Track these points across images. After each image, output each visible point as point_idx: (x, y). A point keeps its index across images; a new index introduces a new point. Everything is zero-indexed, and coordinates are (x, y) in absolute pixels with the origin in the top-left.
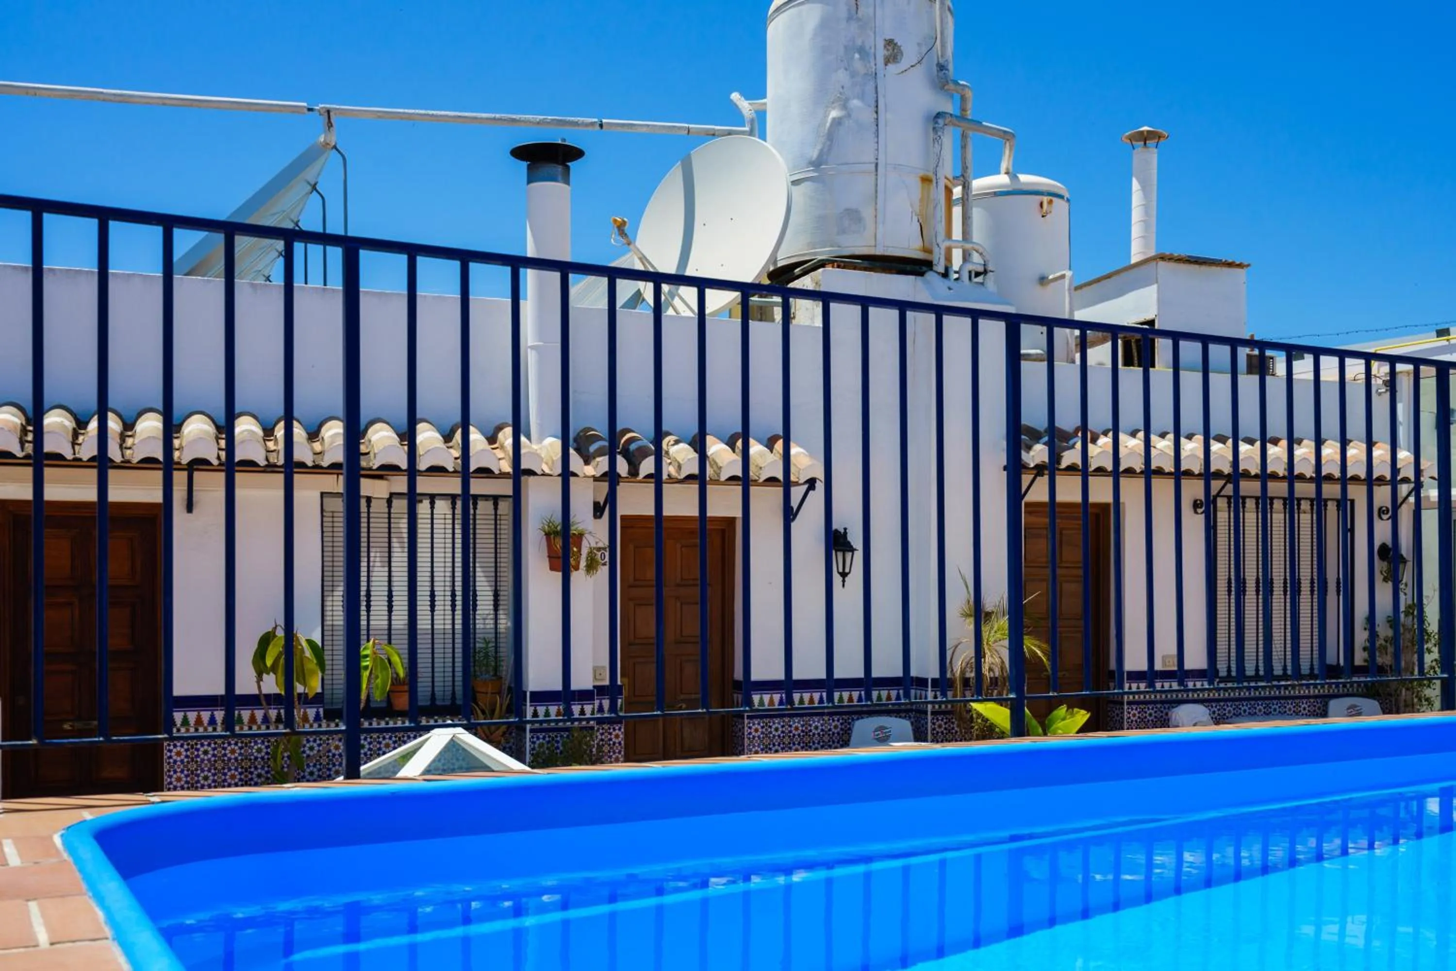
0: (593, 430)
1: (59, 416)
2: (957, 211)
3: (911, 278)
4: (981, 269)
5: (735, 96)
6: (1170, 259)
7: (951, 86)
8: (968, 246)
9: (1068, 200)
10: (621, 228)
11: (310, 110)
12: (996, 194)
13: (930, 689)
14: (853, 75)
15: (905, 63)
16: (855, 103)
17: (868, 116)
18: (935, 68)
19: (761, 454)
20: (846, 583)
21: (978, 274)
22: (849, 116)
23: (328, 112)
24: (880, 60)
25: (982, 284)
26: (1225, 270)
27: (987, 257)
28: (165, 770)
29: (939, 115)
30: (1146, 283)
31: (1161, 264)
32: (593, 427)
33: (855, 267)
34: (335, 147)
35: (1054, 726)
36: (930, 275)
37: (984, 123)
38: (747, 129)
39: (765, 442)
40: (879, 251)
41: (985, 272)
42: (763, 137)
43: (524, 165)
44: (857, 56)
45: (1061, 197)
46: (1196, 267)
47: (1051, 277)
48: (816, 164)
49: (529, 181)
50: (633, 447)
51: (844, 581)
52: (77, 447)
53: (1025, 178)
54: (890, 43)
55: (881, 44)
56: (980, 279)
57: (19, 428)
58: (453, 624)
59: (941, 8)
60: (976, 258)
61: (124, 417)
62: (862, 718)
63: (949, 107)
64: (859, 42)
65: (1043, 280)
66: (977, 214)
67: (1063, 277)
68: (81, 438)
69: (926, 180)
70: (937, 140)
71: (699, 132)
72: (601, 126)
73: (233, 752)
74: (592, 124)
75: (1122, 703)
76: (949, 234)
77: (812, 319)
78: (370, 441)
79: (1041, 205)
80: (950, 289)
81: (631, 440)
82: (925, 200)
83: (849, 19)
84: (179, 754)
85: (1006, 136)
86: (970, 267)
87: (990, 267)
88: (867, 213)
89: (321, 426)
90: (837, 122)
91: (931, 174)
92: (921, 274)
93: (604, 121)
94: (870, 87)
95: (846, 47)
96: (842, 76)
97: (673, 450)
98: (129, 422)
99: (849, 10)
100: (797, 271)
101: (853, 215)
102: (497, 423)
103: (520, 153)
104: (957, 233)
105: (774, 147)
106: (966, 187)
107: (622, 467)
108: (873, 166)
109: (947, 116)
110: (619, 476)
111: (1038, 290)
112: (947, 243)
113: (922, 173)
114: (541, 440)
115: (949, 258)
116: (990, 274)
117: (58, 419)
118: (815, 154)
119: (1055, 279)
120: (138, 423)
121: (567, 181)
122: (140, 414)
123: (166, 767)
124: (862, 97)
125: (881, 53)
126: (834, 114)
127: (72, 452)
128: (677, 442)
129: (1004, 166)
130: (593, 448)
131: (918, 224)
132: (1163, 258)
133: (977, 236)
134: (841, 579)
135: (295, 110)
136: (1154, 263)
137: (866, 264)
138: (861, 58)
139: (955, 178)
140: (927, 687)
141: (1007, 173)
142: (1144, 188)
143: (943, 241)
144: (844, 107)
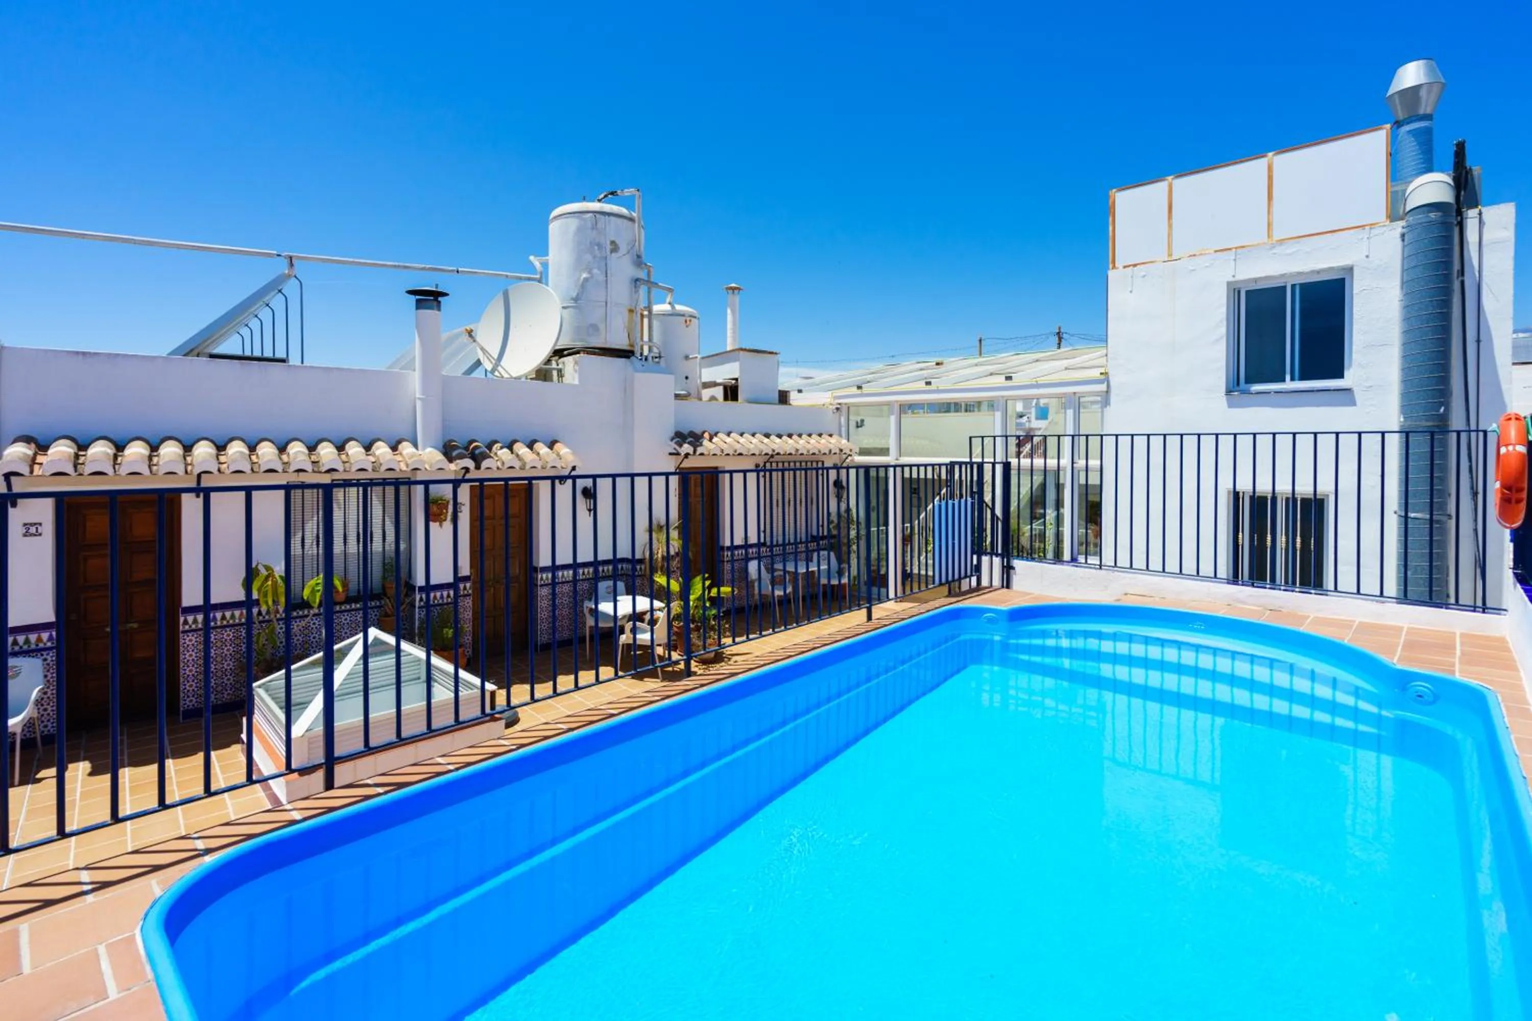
0: (455, 441)
1: (103, 446)
2: (646, 321)
3: (623, 360)
4: (657, 355)
5: (532, 258)
6: (745, 350)
7: (643, 266)
8: (651, 344)
9: (699, 319)
10: (470, 333)
11: (279, 255)
12: (664, 315)
14: (594, 257)
15: (620, 254)
16: (595, 271)
17: (602, 278)
18: (635, 257)
19: (547, 454)
20: (590, 515)
21: (656, 358)
22: (592, 277)
23: (291, 258)
24: (608, 251)
25: (658, 363)
26: (769, 355)
27: (661, 350)
28: (181, 666)
29: (637, 280)
30: (735, 361)
31: (741, 352)
32: (455, 439)
33: (594, 354)
34: (295, 277)
35: (694, 587)
36: (633, 358)
37: (660, 284)
38: (538, 276)
39: (548, 443)
40: (607, 346)
41: (660, 357)
42: (547, 284)
43: (414, 300)
44: (596, 248)
45: (695, 317)
46: (756, 354)
47: (691, 356)
48: (576, 299)
49: (417, 308)
50: (477, 452)
52: (117, 467)
53: (679, 307)
54: (613, 242)
55: (608, 243)
56: (657, 360)
57: (73, 455)
59: (639, 226)
60: (655, 350)
61: (151, 442)
63: (642, 275)
64: (597, 242)
65: (687, 358)
66: (655, 323)
67: (696, 357)
68: (119, 459)
69: (631, 311)
70: (637, 292)
71: (513, 277)
72: (458, 272)
73: (228, 635)
74: (452, 271)
75: (723, 561)
76: (642, 339)
77: (574, 379)
78: (319, 454)
79: (686, 321)
80: (643, 366)
81: (476, 447)
82: (631, 321)
83: (593, 229)
84: (191, 640)
85: (670, 290)
86: (652, 354)
87: (662, 355)
88: (602, 327)
89: (287, 444)
90: (586, 280)
91: (633, 308)
92: (628, 357)
93: (460, 269)
94: (603, 264)
95: (591, 243)
96: (588, 257)
97: (499, 453)
98: (155, 444)
99: (593, 225)
100: (566, 352)
101: (594, 328)
102: (397, 438)
103: (412, 294)
104: (646, 338)
105: (553, 290)
106: (650, 312)
107: (471, 465)
108: (604, 303)
109: (641, 280)
110: (470, 469)
111: (685, 362)
112: (641, 343)
113: (629, 307)
114: (424, 449)
115: (642, 349)
116: (662, 359)
117: (103, 449)
118: (574, 295)
119: (692, 358)
120: (161, 447)
121: (439, 309)
122: (163, 441)
123: (182, 649)
124: (599, 269)
125: (609, 247)
126: (585, 275)
127: (113, 470)
128: (502, 448)
129: (668, 300)
130: (454, 453)
131: (627, 333)
132: (742, 349)
133: (656, 338)
134: (588, 512)
135: (269, 255)
136: (737, 352)
137: (601, 352)
138: (599, 249)
139: (645, 307)
141: (670, 303)
142: (733, 312)
143: (639, 341)
144: (590, 272)
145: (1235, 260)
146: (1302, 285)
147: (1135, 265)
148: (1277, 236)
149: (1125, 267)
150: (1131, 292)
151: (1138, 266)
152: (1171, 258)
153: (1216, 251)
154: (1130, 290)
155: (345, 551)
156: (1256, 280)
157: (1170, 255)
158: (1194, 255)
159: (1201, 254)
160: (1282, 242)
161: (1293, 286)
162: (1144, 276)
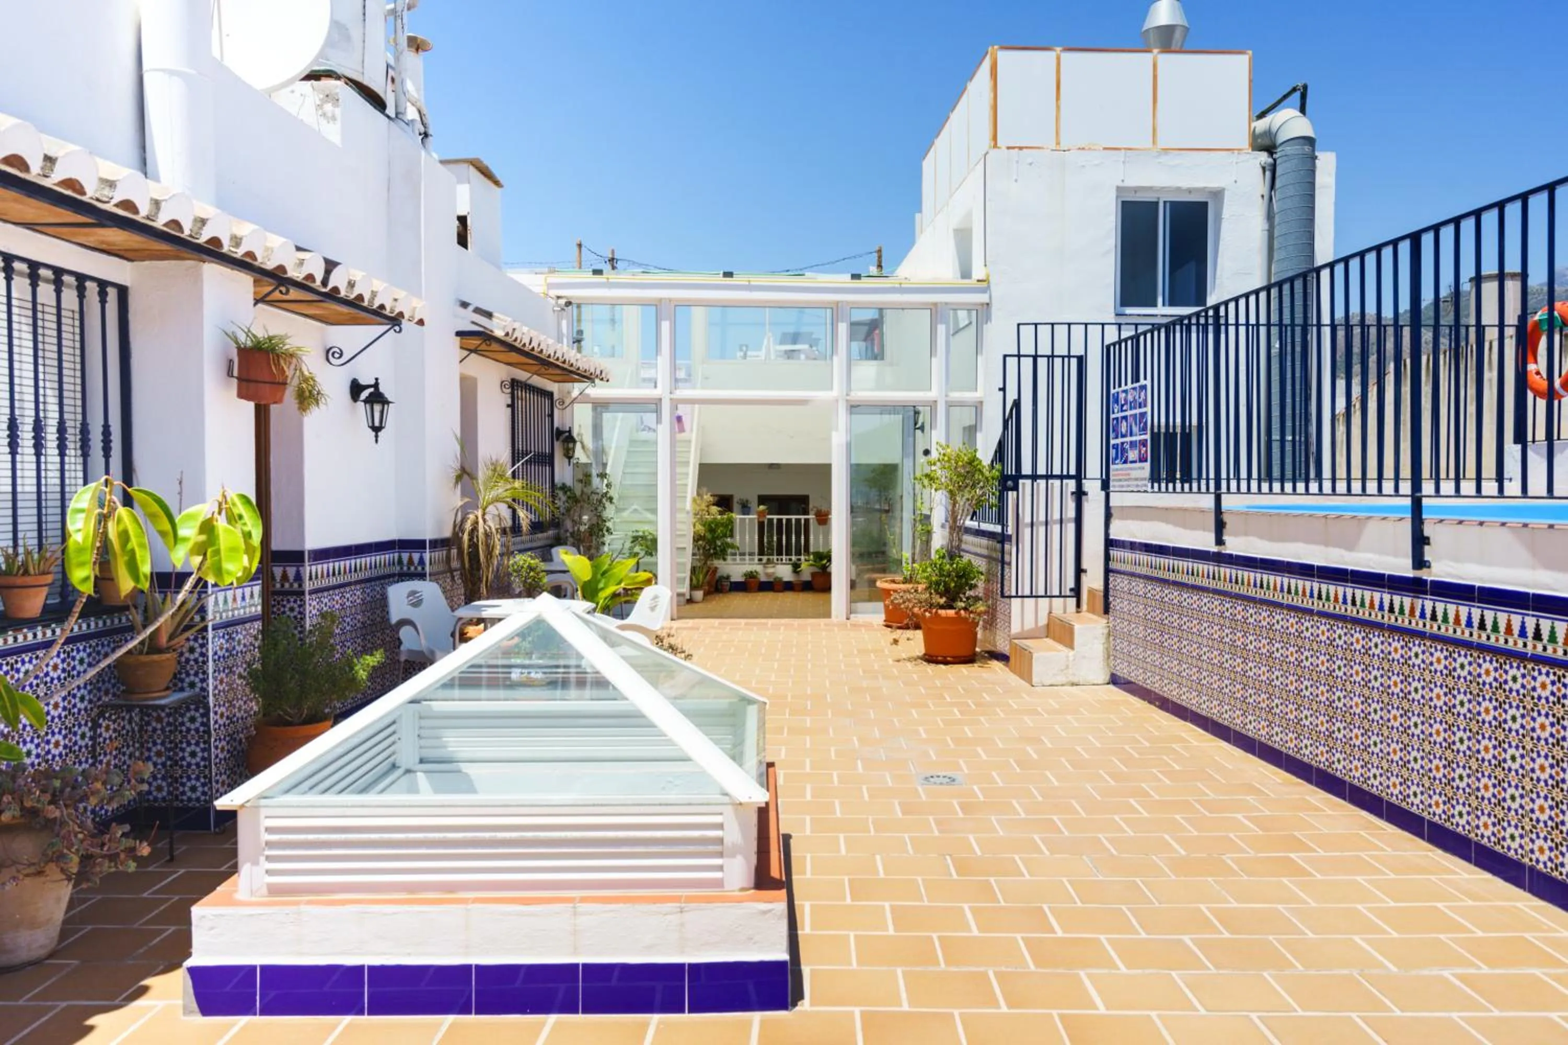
13: (428, 550)
20: (379, 439)
51: (377, 437)
62: (402, 581)
101: (343, 32)
134: (374, 434)
140: (425, 548)
145: (1124, 162)
146: (1172, 203)
147: (1021, 148)
148: (1162, 144)
149: (1008, 148)
150: (1016, 181)
151: (1025, 150)
152: (1058, 148)
153: (1105, 149)
154: (1015, 177)
156: (1136, 190)
157: (1058, 143)
158: (1083, 149)
159: (1090, 149)
160: (1166, 150)
161: (1165, 202)
162: (1031, 164)
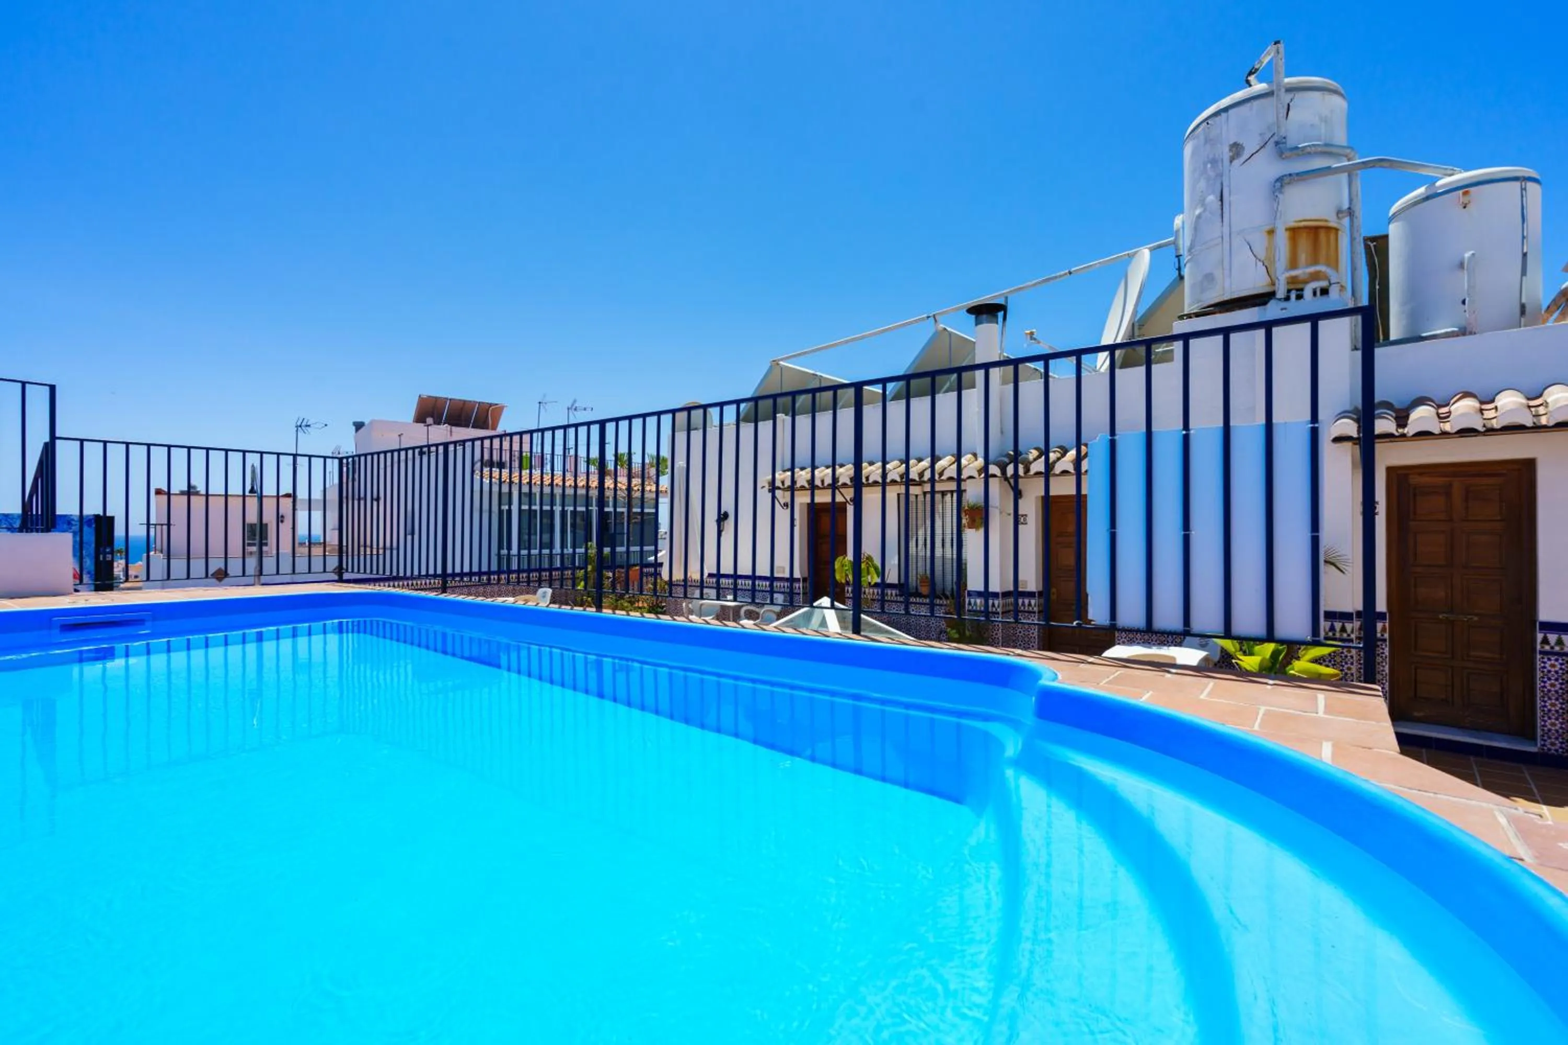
3: (1259, 307)
4: (1326, 284)
7: (1291, 152)
8: (1312, 270)
12: (1413, 205)
14: (1210, 179)
15: (1247, 155)
16: (1211, 198)
17: (1217, 204)
21: (1324, 289)
22: (1206, 209)
24: (1226, 162)
25: (1329, 295)
29: (1278, 180)
36: (1270, 303)
40: (1227, 297)
41: (1330, 285)
43: (973, 316)
44: (1211, 165)
48: (1190, 249)
49: (977, 324)
54: (1233, 145)
55: (1226, 149)
58: (952, 554)
64: (1211, 156)
69: (1268, 232)
70: (1278, 199)
72: (1070, 273)
79: (1461, 199)
80: (1283, 309)
82: (1268, 247)
83: (1206, 141)
86: (1314, 286)
88: (1218, 274)
90: (1199, 218)
91: (1272, 227)
92: (1266, 302)
94: (1218, 184)
95: (1204, 162)
96: (1201, 184)
101: (1208, 279)
103: (972, 310)
107: (1021, 471)
108: (1220, 239)
109: (1285, 178)
110: (1019, 475)
112: (1287, 274)
113: (1265, 228)
124: (1214, 193)
125: (1227, 155)
126: (1197, 212)
131: (1264, 268)
137: (1217, 309)
138: (1214, 165)
143: (1283, 273)
144: (1203, 205)
155: (943, 554)
